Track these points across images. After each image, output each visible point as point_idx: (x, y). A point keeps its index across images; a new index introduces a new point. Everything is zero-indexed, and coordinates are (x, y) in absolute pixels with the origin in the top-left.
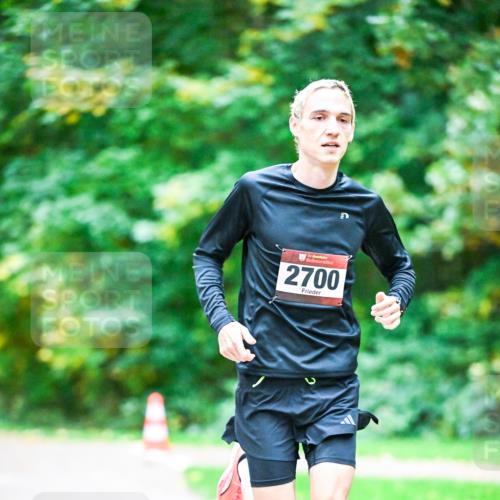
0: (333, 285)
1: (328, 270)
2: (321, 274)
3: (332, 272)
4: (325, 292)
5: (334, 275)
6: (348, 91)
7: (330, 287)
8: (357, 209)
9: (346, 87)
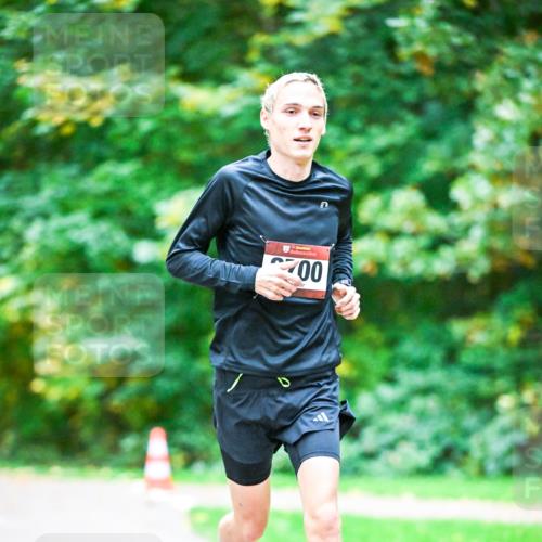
0: (316, 277)
1: (312, 262)
2: (305, 266)
3: (316, 264)
4: (309, 285)
5: (318, 267)
6: (320, 85)
7: (314, 280)
8: (337, 198)
9: (318, 80)
